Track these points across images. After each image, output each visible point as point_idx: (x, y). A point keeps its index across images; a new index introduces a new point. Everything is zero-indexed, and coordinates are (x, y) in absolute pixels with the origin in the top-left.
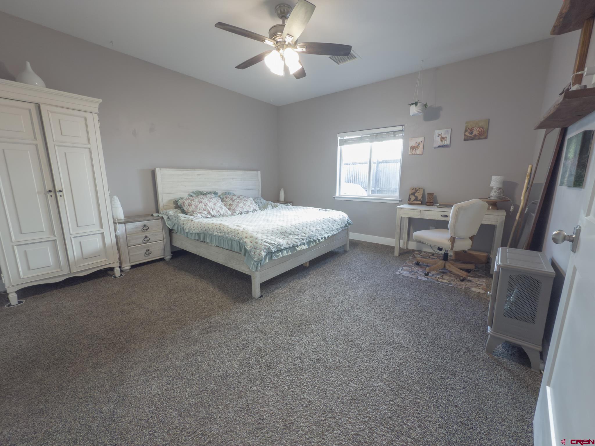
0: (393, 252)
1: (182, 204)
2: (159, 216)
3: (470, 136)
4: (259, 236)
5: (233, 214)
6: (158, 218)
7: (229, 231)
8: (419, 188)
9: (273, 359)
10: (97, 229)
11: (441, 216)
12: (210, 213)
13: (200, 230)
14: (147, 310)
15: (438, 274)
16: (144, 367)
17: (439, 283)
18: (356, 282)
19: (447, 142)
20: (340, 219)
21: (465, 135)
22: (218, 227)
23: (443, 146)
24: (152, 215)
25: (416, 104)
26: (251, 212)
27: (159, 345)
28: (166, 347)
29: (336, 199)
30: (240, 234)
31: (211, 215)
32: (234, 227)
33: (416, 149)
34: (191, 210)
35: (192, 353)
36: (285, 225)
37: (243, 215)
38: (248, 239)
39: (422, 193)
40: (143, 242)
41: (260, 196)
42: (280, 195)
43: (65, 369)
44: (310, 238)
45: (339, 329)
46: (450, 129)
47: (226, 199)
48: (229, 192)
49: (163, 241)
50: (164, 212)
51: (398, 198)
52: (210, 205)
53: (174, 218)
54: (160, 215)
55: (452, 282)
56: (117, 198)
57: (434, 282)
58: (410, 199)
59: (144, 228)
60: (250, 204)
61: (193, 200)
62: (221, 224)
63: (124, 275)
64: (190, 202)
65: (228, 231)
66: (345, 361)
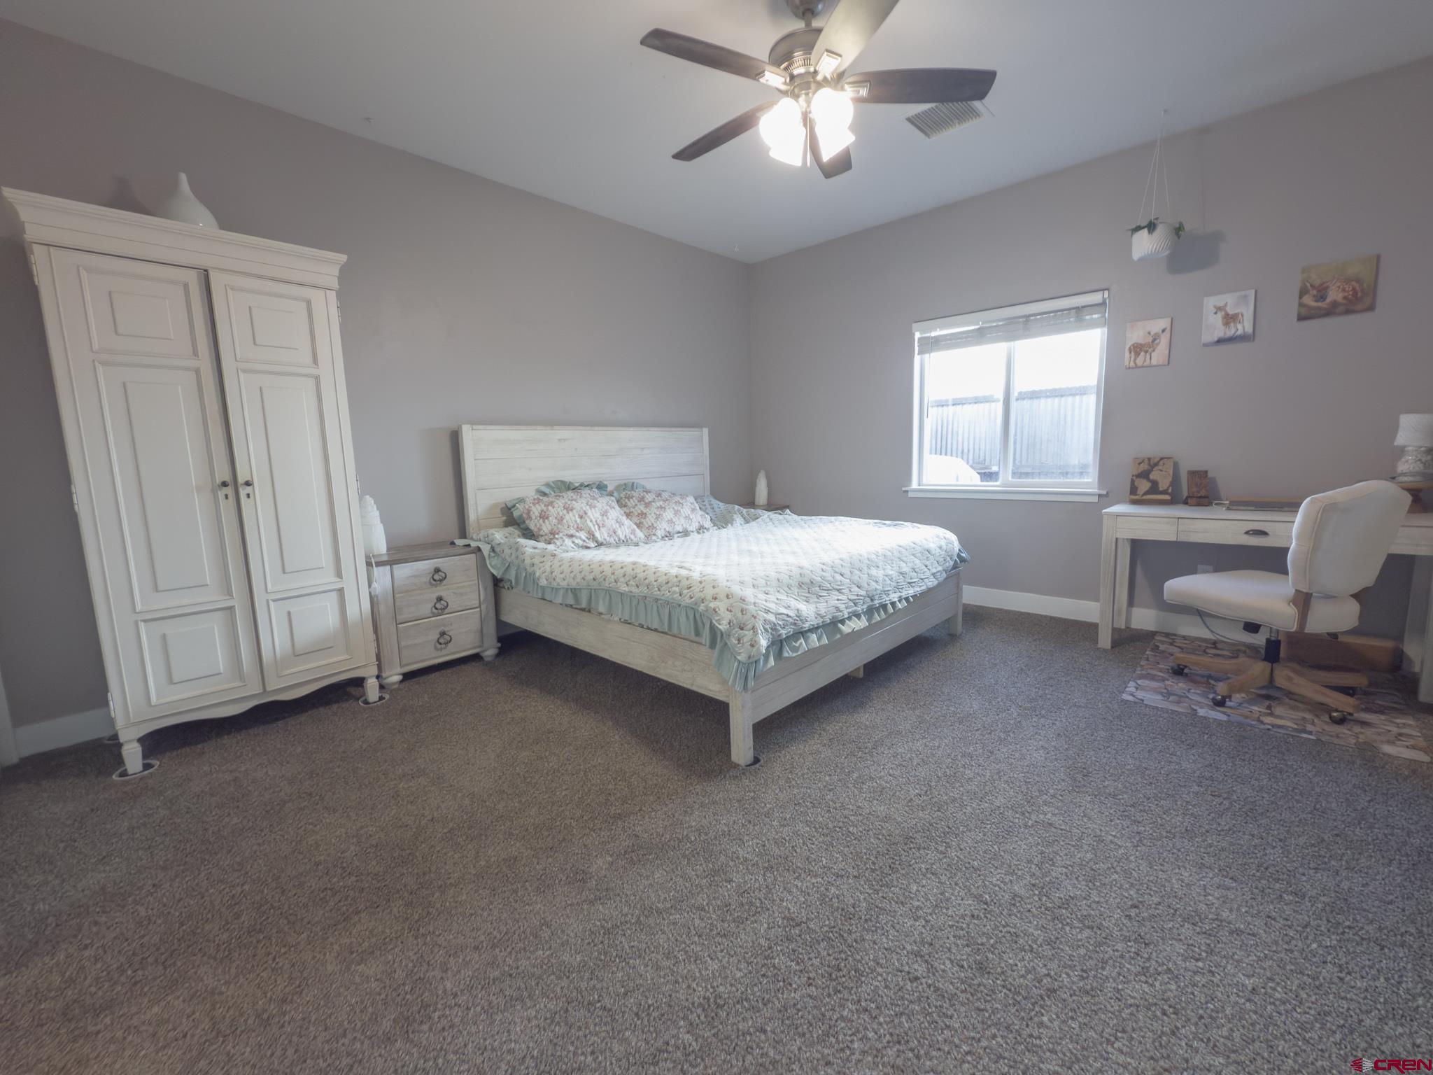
0: (1095, 640)
1: (524, 515)
2: (469, 545)
3: (1319, 308)
4: (749, 593)
5: (648, 539)
6: (467, 549)
7: (662, 580)
8: (1162, 459)
9: (843, 956)
10: (327, 579)
11: (1247, 533)
12: (593, 535)
13: (578, 580)
14: (460, 795)
15: (1252, 702)
16: (477, 966)
17: (1269, 729)
18: (1012, 722)
19: (1245, 326)
20: (940, 548)
21: (1301, 305)
22: (628, 570)
23: (1231, 340)
24: (453, 543)
25: (1151, 227)
26: (696, 534)
27: (508, 898)
28: (528, 904)
29: (911, 495)
30: (696, 589)
31: (596, 542)
32: (674, 571)
33: (1146, 352)
34: (546, 528)
35: (603, 927)
36: (805, 563)
37: (678, 541)
38: (721, 601)
39: (1171, 473)
40: (432, 613)
41: (708, 492)
42: (758, 489)
43: (270, 962)
44: (872, 600)
45: (1013, 867)
46: (1253, 292)
47: (627, 500)
48: (633, 483)
49: (478, 609)
50: (481, 536)
51: (1096, 486)
52: (594, 514)
53: (507, 551)
54: (473, 544)
55: (1309, 727)
56: (373, 502)
57: (1251, 726)
58: (1133, 490)
59: (437, 577)
60: (689, 513)
61: (551, 504)
62: (634, 563)
63: (387, 697)
64: (545, 509)
65: (660, 580)
66: (1067, 974)
